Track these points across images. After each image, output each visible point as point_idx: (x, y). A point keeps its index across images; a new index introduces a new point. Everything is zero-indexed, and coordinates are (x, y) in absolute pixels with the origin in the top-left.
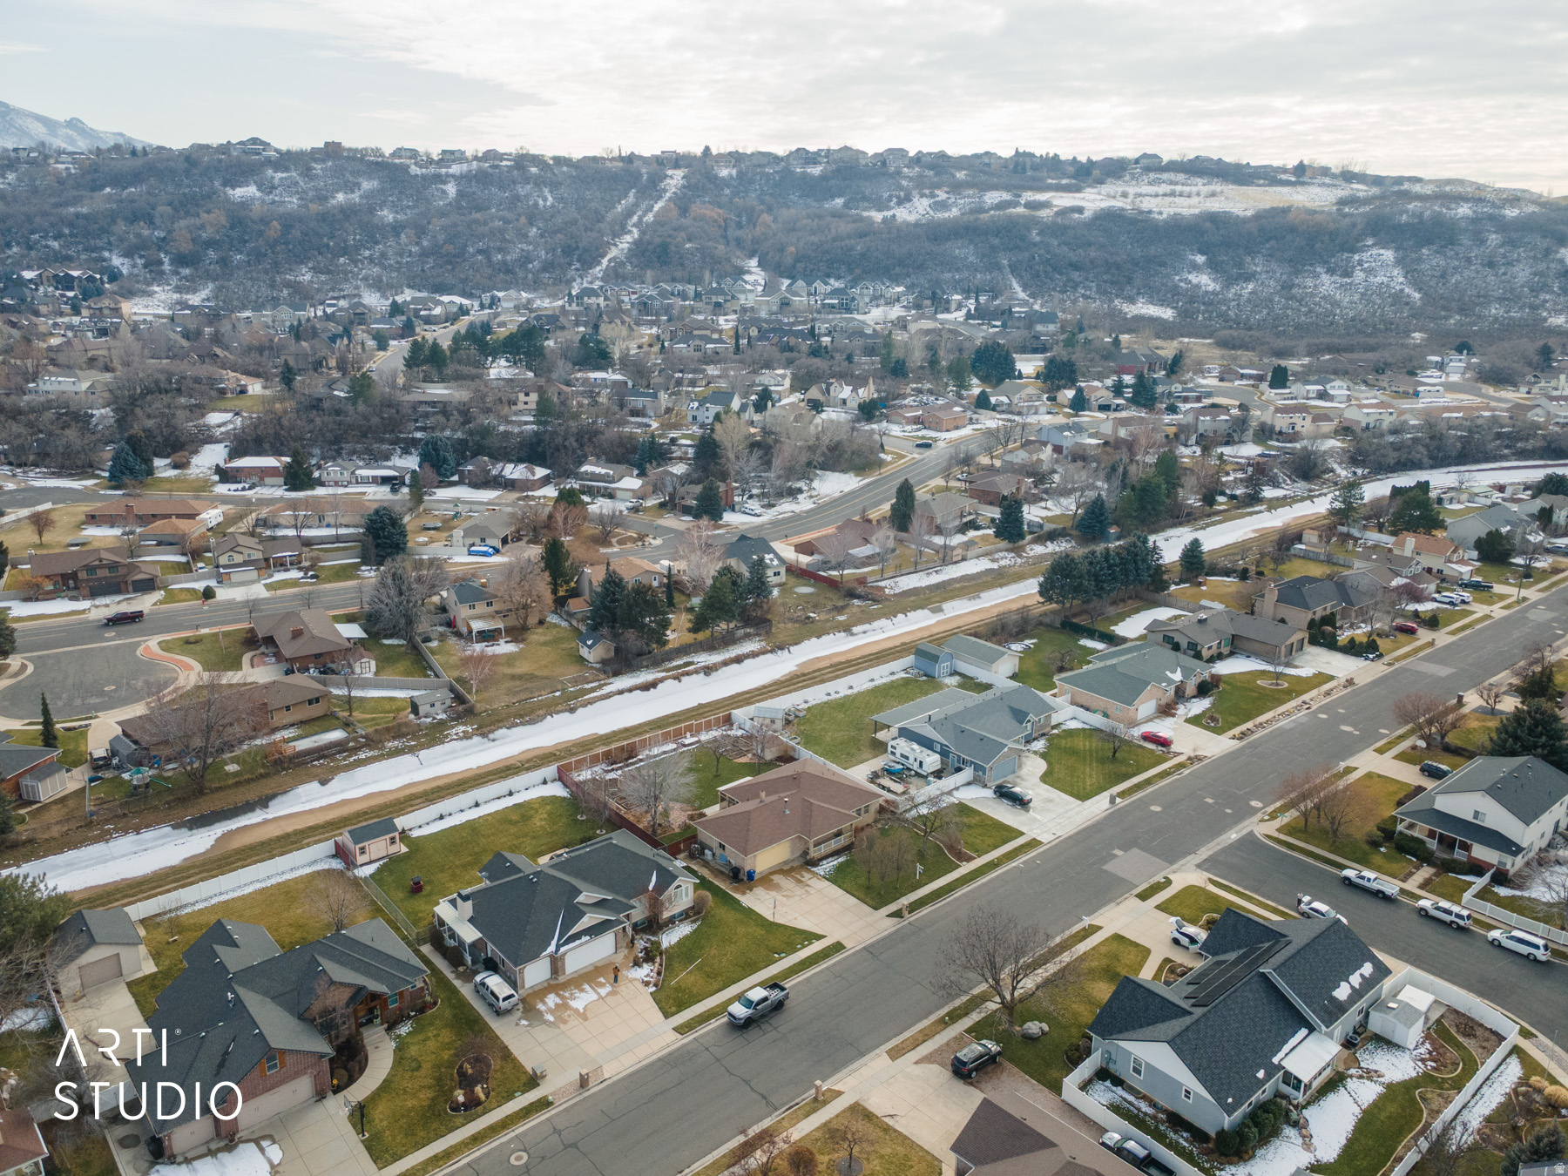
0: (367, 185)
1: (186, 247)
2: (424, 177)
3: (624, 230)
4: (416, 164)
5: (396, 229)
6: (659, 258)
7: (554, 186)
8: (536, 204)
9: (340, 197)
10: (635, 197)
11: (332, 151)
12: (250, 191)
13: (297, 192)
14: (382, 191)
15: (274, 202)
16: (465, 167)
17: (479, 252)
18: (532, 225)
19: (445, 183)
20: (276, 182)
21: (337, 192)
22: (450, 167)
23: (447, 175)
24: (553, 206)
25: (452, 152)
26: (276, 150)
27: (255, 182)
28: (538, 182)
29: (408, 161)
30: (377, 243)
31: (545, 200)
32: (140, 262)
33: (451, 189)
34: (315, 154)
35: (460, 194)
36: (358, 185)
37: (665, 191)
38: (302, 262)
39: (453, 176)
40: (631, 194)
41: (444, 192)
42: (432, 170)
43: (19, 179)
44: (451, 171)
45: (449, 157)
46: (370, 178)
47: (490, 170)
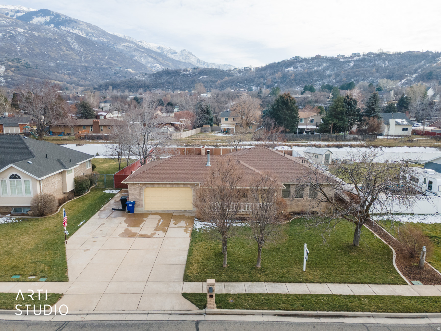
0: (324, 65)
1: (269, 83)
2: (343, 62)
3: (416, 72)
4: (342, 58)
5: (329, 76)
6: (427, 77)
7: (390, 60)
8: (381, 66)
9: (315, 68)
10: (424, 62)
11: (318, 57)
12: (292, 68)
13: (303, 68)
14: (329, 66)
15: (296, 71)
16: (358, 58)
17: (355, 80)
18: (377, 72)
19: (350, 63)
20: (298, 66)
21: (315, 67)
22: (353, 58)
23: (351, 60)
24: (388, 66)
25: (355, 54)
26: (301, 58)
27: (293, 67)
28: (384, 60)
29: (339, 58)
30: (322, 80)
31: (385, 64)
32: (259, 88)
33: (352, 64)
34: (313, 59)
35: (354, 65)
36: (322, 65)
37: (438, 60)
38: (298, 85)
39: (353, 61)
40: (423, 62)
41: (349, 65)
42: (347, 60)
43: (243, 74)
44: (353, 59)
45: (353, 55)
46: (326, 63)
47: (367, 58)
